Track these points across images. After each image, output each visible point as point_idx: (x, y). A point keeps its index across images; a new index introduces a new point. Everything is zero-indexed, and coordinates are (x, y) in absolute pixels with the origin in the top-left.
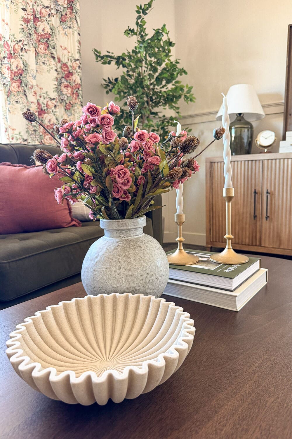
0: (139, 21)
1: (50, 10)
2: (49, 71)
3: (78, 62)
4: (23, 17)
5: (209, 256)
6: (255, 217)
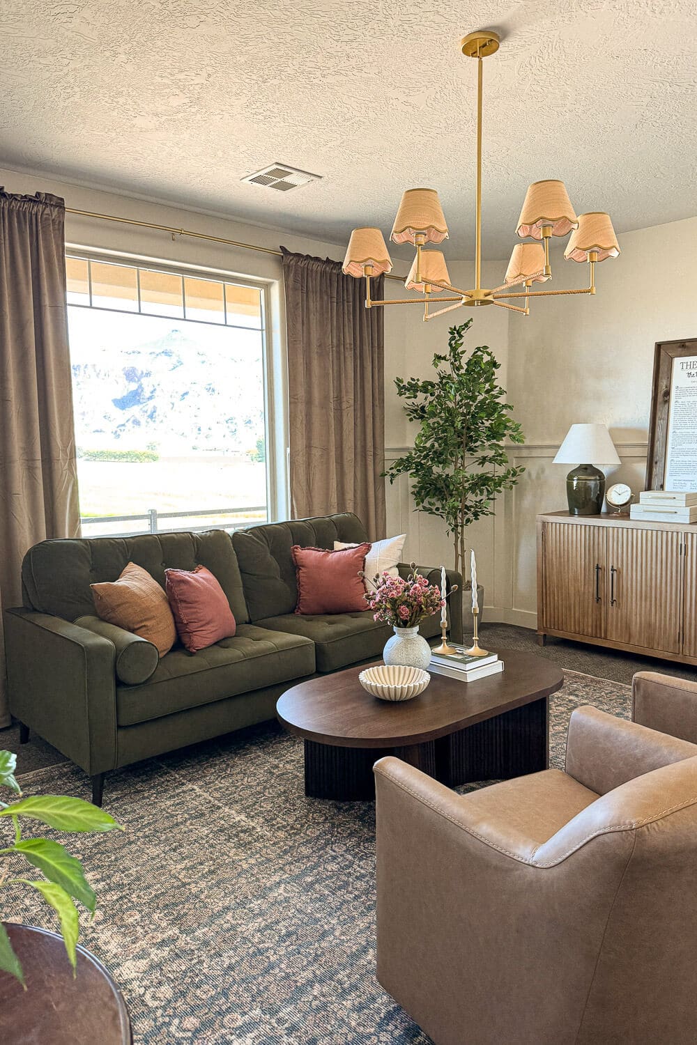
0: (453, 342)
5: (463, 649)
6: (598, 599)
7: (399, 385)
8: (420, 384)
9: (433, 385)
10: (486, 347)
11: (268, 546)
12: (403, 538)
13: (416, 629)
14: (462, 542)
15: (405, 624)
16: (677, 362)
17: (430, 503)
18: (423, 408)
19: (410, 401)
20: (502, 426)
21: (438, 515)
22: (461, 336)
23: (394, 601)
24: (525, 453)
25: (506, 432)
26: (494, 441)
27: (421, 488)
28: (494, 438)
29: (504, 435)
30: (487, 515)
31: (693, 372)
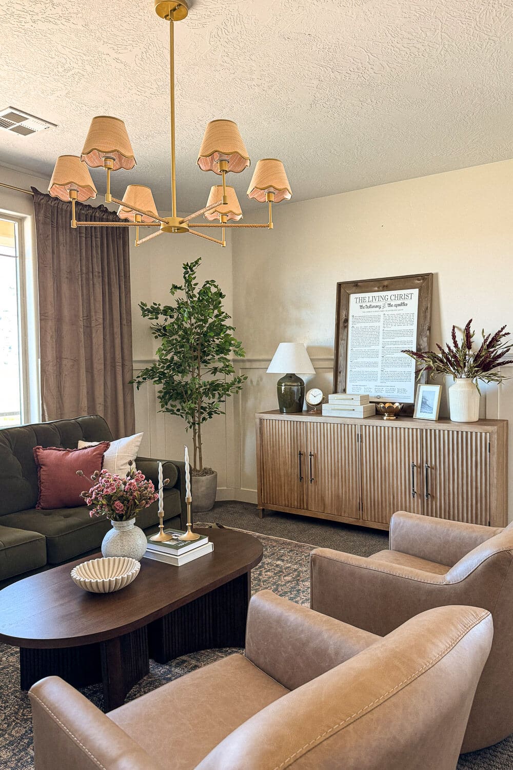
0: (187, 276)
5: (179, 535)
6: (301, 478)
7: (143, 308)
8: (162, 308)
9: (172, 310)
10: (213, 281)
11: (11, 449)
12: (140, 436)
13: (133, 520)
14: (199, 436)
15: (121, 518)
16: (353, 297)
17: (172, 406)
18: (164, 328)
19: (154, 322)
20: (227, 343)
21: (179, 415)
22: (192, 271)
23: (109, 498)
24: (248, 365)
25: (231, 348)
26: (222, 355)
27: (166, 393)
28: (222, 353)
29: (230, 351)
30: (219, 414)
31: (364, 305)
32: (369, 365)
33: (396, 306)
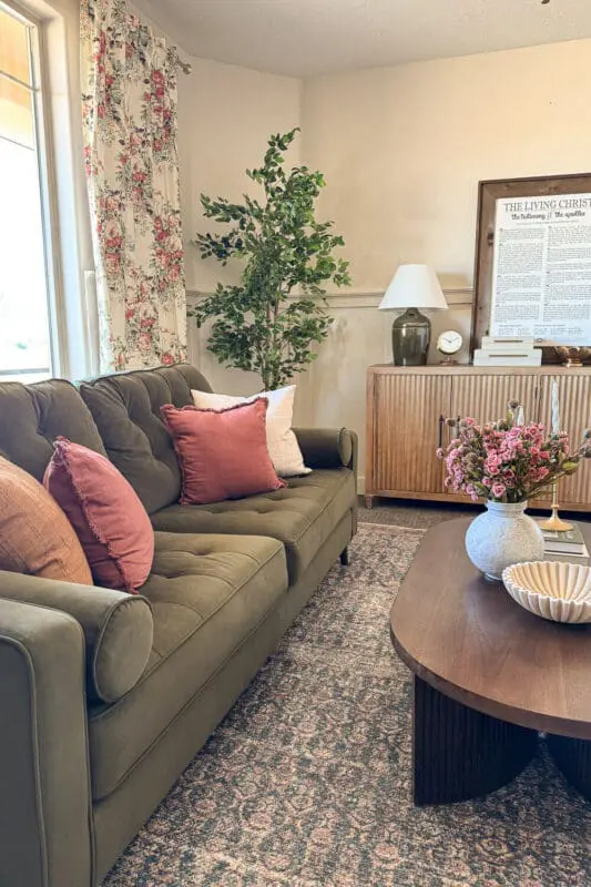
0: (271, 156)
1: (146, 135)
2: (143, 233)
3: (178, 216)
4: (121, 155)
7: (205, 204)
8: (229, 206)
9: (243, 210)
10: (306, 168)
15: (507, 498)
16: (501, 203)
22: (282, 149)
25: (330, 273)
28: (315, 281)
29: (328, 277)
31: (518, 214)
32: (526, 297)
33: (567, 215)
